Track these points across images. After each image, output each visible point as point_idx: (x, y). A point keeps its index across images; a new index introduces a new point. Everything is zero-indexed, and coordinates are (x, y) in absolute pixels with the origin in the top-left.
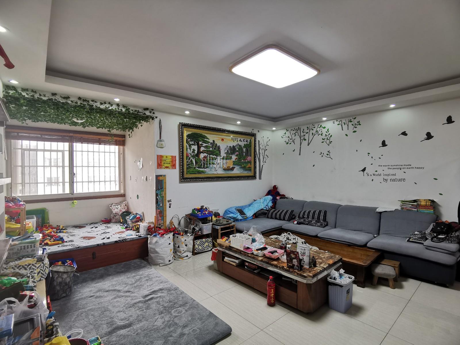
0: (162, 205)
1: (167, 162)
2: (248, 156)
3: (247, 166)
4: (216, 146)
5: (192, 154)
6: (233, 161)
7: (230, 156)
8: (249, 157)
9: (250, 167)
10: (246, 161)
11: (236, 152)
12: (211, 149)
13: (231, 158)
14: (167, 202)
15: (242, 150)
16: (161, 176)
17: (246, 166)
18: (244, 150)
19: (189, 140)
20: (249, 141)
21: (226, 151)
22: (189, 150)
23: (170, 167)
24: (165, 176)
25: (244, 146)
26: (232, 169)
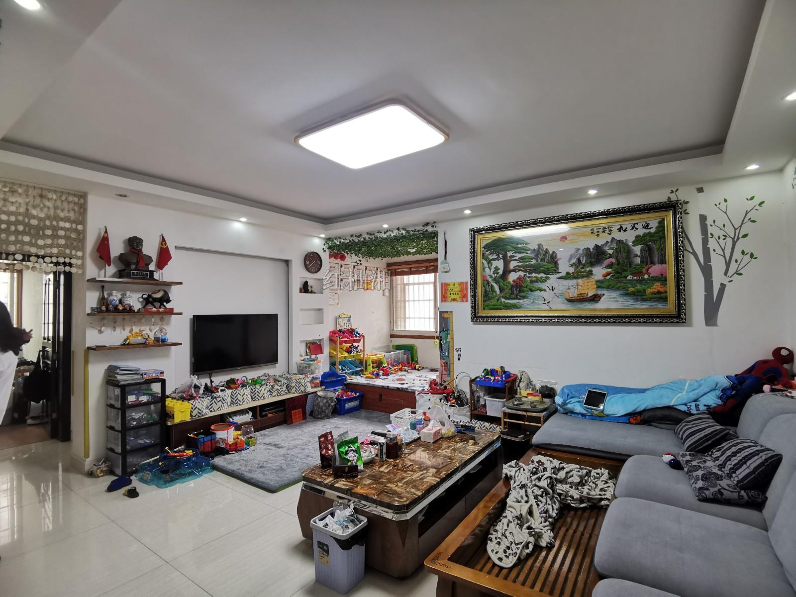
0: (448, 354)
1: (454, 293)
2: (653, 263)
3: (649, 291)
4: (545, 255)
5: (493, 276)
6: (597, 281)
7: (588, 269)
8: (657, 265)
9: (659, 292)
10: (646, 276)
11: (606, 259)
12: (533, 262)
13: (590, 273)
14: (455, 351)
15: (629, 251)
16: (447, 312)
17: (645, 290)
18: (637, 250)
19: (487, 253)
20: (654, 224)
21: (574, 261)
22: (487, 270)
23: (458, 299)
24: (451, 312)
25: (634, 242)
26: (595, 298)
